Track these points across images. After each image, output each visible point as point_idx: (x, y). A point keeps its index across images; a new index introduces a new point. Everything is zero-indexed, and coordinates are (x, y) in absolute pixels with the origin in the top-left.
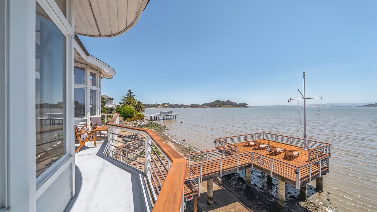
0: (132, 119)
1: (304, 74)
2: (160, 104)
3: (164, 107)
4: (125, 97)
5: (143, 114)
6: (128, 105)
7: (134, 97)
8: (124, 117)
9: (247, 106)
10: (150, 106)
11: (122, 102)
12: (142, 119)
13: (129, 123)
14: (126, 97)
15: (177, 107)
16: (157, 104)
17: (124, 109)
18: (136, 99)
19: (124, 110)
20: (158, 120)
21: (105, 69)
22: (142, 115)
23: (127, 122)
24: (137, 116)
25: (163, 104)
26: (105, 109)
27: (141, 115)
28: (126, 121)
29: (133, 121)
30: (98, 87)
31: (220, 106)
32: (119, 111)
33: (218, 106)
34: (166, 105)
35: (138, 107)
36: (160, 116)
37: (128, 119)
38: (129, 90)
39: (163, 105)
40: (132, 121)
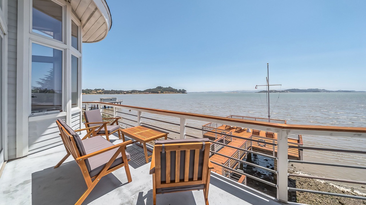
1: (268, 65)
2: (92, 90)
3: (98, 93)
9: (186, 92)
15: (114, 93)
16: (87, 89)
25: (96, 90)
31: (162, 92)
33: (160, 92)
34: (100, 91)
39: (96, 91)
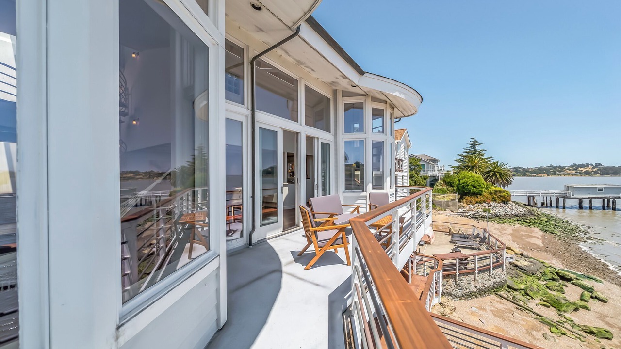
0: (478, 200)
2: (563, 168)
3: (581, 174)
4: (462, 155)
5: (506, 189)
6: (469, 171)
7: (483, 154)
8: (459, 194)
10: (528, 171)
11: (457, 164)
12: (505, 200)
13: (471, 206)
14: (465, 154)
16: (551, 166)
17: (460, 178)
18: (489, 158)
19: (459, 181)
20: (557, 207)
21: (397, 94)
22: (504, 192)
23: (465, 205)
24: (491, 193)
25: (575, 167)
26: (421, 177)
27: (500, 192)
28: (463, 202)
29: (481, 203)
30: (386, 135)
32: (450, 182)
34: (589, 169)
35: (495, 174)
36: (564, 198)
37: (467, 198)
38: (472, 140)
39: (576, 169)
40: (477, 202)
